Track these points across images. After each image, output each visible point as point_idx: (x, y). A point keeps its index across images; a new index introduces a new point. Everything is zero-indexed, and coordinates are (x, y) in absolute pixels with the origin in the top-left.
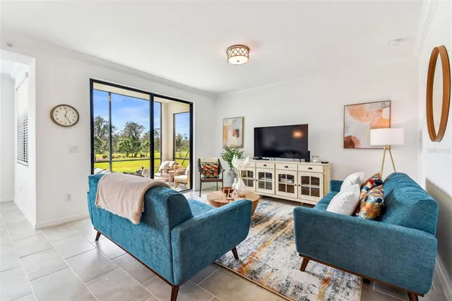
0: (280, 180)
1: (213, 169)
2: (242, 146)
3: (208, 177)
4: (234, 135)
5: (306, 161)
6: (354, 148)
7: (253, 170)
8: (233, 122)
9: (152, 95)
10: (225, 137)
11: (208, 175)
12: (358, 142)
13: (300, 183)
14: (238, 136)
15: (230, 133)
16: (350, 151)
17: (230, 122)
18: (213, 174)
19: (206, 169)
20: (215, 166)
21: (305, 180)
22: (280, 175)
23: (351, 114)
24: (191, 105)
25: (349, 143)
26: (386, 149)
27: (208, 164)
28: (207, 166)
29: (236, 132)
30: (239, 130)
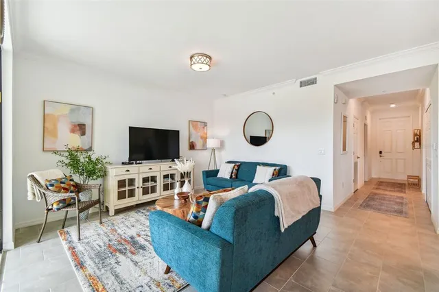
2: (89, 149)
4: (73, 131)
6: (195, 149)
7: (136, 176)
8: (72, 111)
12: (196, 146)
13: (180, 179)
14: (83, 133)
16: (193, 152)
20: (71, 183)
23: (192, 127)
25: (192, 146)
26: (214, 150)
27: (62, 183)
28: (63, 185)
29: (78, 128)
30: (84, 125)
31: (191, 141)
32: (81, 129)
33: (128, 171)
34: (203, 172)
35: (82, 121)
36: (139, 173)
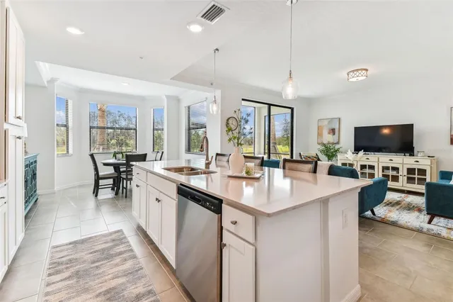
0: (383, 171)
2: (338, 143)
4: (329, 133)
5: (410, 155)
8: (329, 122)
9: (270, 105)
10: (320, 134)
13: (405, 173)
14: (334, 134)
15: (325, 132)
17: (326, 123)
21: (411, 171)
22: (383, 167)
24: (292, 109)
29: (331, 131)
30: (335, 129)
31: (452, 133)
32: (333, 131)
34: (440, 171)
35: (334, 127)
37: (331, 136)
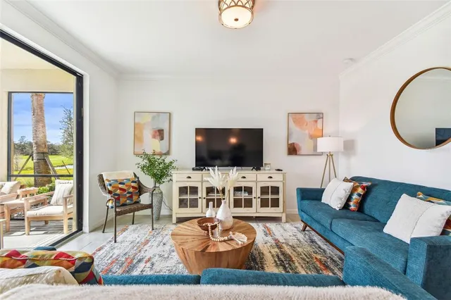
0: (235, 195)
1: (131, 190)
2: (169, 153)
3: (124, 205)
4: (154, 137)
6: (296, 154)
7: (198, 185)
8: (154, 118)
10: (138, 138)
11: (122, 200)
12: (300, 149)
13: (259, 195)
14: (162, 139)
15: (148, 134)
16: (294, 158)
18: (131, 197)
19: (118, 192)
20: (133, 184)
21: (264, 190)
22: (235, 188)
23: (294, 122)
25: (293, 150)
26: (330, 156)
27: (120, 183)
28: (120, 186)
29: (158, 133)
30: (163, 130)
31: (290, 142)
32: (160, 134)
33: (190, 177)
34: (297, 189)
35: (161, 127)
36: (202, 182)
37: (157, 141)
